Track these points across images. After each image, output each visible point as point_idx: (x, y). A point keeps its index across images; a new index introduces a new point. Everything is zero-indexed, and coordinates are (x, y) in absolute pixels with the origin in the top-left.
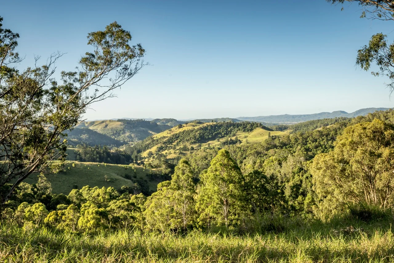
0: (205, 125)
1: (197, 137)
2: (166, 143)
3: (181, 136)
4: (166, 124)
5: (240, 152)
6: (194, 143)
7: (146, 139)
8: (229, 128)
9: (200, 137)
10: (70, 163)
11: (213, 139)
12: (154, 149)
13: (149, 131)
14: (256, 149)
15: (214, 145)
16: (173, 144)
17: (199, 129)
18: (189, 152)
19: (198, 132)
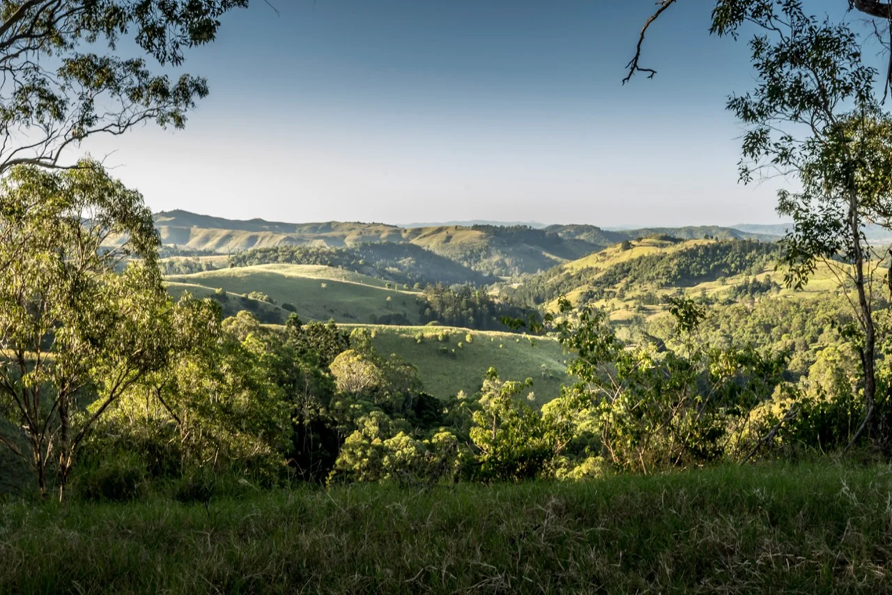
0: (690, 244)
1: (673, 273)
2: (601, 283)
3: (635, 270)
4: (577, 237)
5: (798, 315)
6: (668, 285)
7: (549, 272)
8: (746, 255)
9: (681, 272)
10: (458, 332)
11: (711, 277)
12: (573, 296)
13: (544, 253)
14: (836, 308)
15: (715, 291)
16: (616, 286)
17: (675, 256)
18: (661, 307)
19: (675, 261)
